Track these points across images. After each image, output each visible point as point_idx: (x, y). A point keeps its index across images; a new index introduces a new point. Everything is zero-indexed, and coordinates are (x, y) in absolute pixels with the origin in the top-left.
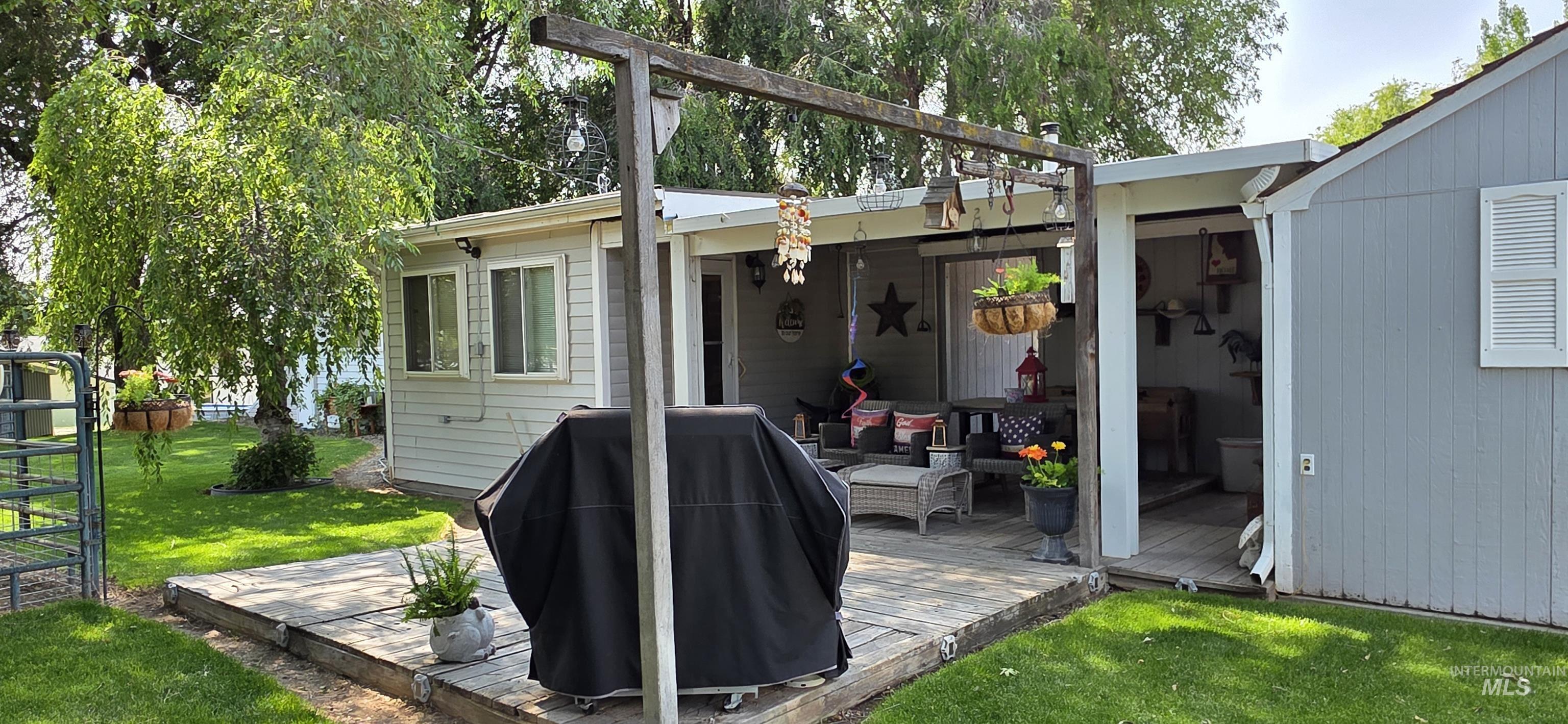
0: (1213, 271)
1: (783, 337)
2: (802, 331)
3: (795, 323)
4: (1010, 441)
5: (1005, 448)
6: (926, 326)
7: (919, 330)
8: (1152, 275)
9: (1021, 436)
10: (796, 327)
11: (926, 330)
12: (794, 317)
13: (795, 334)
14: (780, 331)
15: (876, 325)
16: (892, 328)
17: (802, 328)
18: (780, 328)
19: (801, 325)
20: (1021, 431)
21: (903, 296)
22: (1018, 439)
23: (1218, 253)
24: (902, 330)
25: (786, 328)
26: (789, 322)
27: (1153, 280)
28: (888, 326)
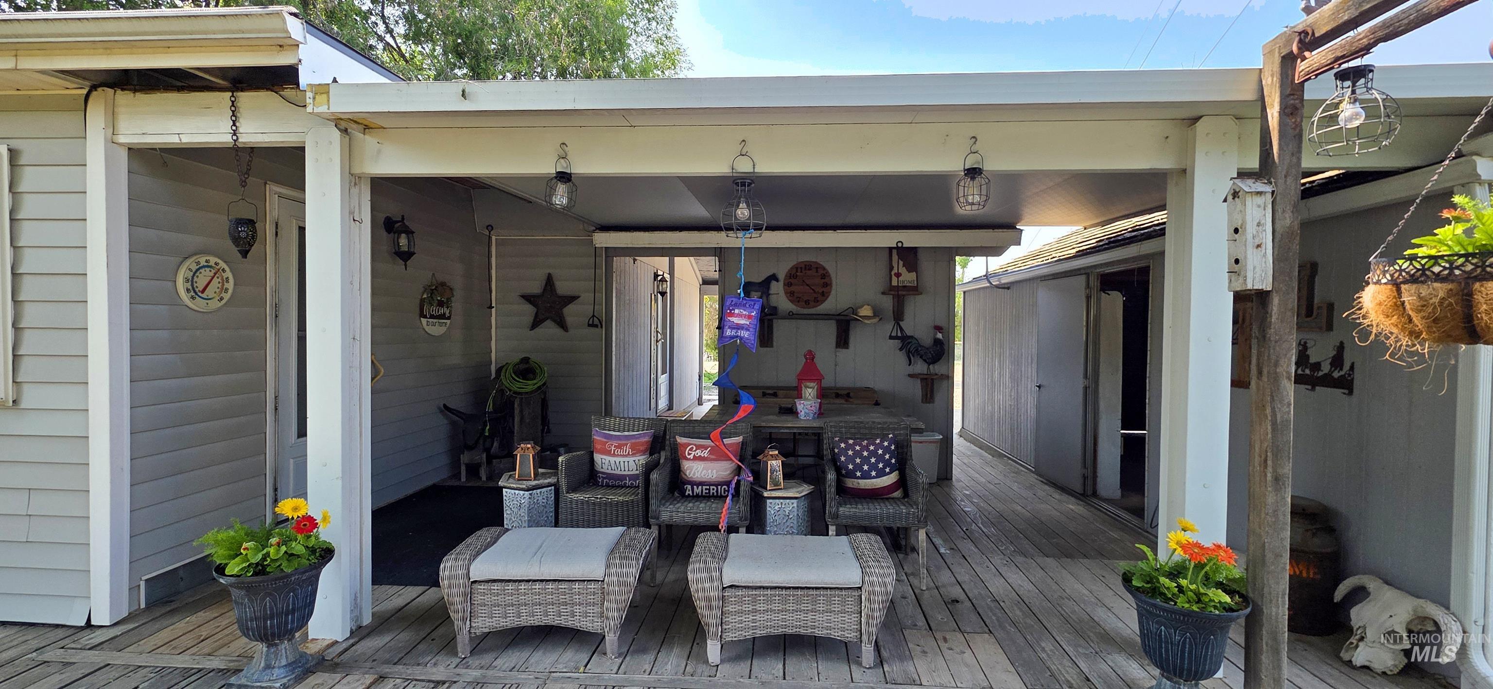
0: (894, 283)
1: (427, 328)
2: (448, 321)
3: (442, 311)
4: (858, 474)
5: (851, 483)
6: (596, 321)
7: (589, 325)
8: (834, 283)
9: (874, 467)
10: (442, 317)
11: (596, 326)
12: (441, 304)
13: (441, 324)
14: (424, 321)
15: (531, 319)
16: (548, 323)
17: (449, 318)
18: (425, 317)
19: (447, 315)
20: (873, 460)
21: (563, 287)
22: (870, 470)
23: (899, 266)
24: (562, 324)
25: (432, 317)
26: (435, 310)
27: (834, 287)
28: (542, 321)
